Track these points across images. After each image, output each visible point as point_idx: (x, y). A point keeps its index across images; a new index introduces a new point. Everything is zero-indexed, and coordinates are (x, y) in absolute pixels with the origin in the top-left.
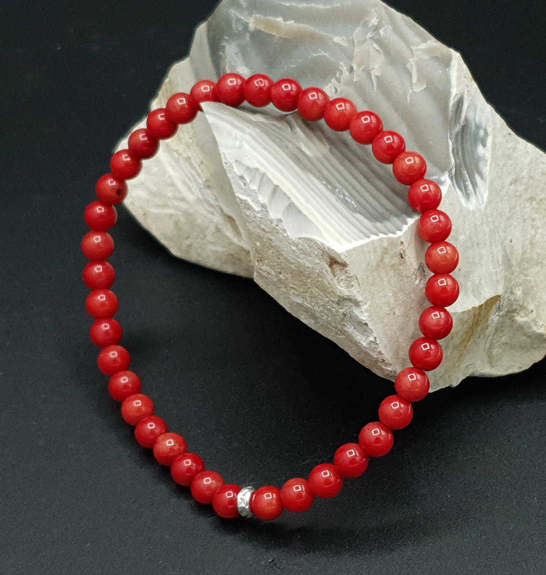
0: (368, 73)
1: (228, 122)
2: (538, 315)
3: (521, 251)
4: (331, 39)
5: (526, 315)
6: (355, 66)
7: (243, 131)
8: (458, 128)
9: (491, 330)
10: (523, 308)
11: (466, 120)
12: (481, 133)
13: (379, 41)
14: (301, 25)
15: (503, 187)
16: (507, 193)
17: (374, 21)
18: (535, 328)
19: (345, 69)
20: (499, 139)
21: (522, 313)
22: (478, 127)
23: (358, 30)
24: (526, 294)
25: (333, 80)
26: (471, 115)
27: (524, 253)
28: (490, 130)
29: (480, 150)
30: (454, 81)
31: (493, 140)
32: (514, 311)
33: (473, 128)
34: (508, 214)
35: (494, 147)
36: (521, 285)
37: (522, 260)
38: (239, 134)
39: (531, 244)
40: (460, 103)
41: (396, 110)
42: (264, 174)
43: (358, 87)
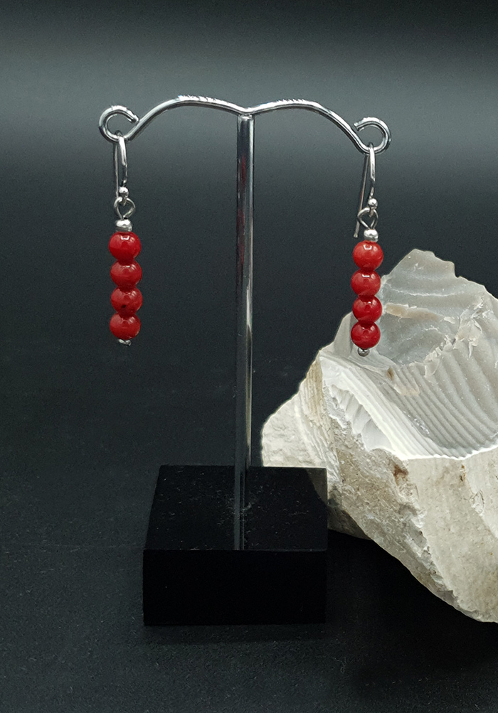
0: (467, 345)
4: (442, 318)
6: (457, 338)
14: (421, 309)
17: (479, 306)
19: (448, 340)
23: (466, 311)
25: (437, 349)
42: (361, 406)
43: (456, 354)
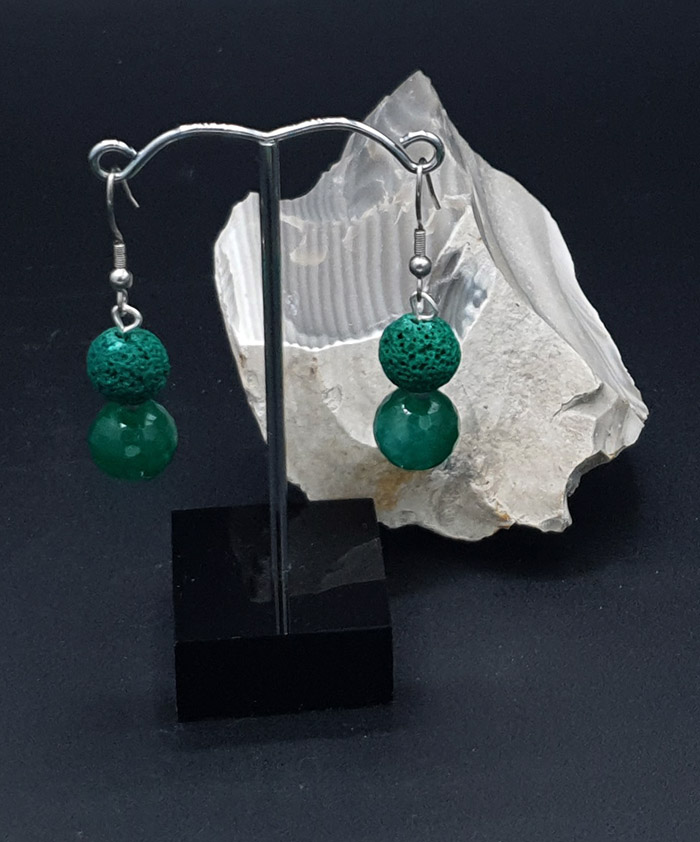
5: (481, 484)
8: (447, 279)
10: (480, 476)
11: (459, 274)
12: (478, 293)
15: (491, 353)
16: (496, 360)
18: (486, 500)
20: (499, 306)
21: (478, 481)
22: (475, 287)
24: (487, 464)
26: (468, 273)
27: (500, 424)
28: (489, 294)
29: (470, 308)
30: (453, 235)
31: (489, 304)
32: (471, 476)
33: (469, 285)
35: (488, 311)
36: (485, 453)
37: (495, 431)
40: (454, 257)
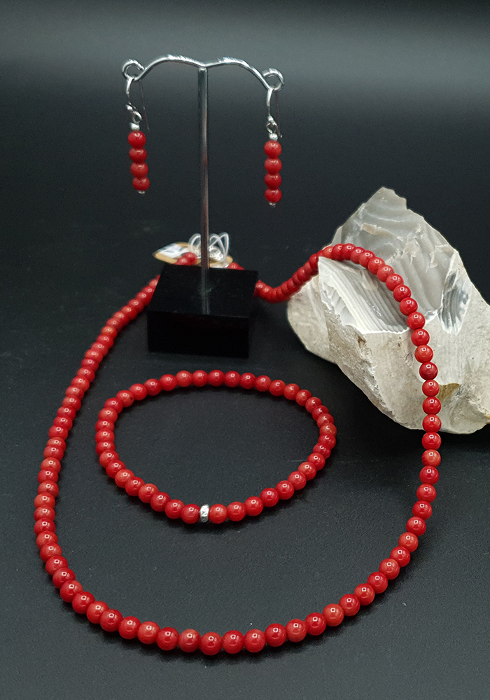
0: (409, 255)
1: (328, 266)
2: (483, 403)
3: (478, 366)
4: (396, 237)
5: (475, 401)
6: (404, 252)
7: (333, 270)
8: (450, 290)
9: (453, 404)
10: (474, 396)
11: (456, 286)
12: (464, 296)
13: (419, 241)
14: (384, 229)
15: (473, 328)
16: (475, 332)
17: (419, 230)
18: (479, 409)
19: (398, 252)
20: (474, 302)
21: (473, 399)
22: (463, 293)
23: (410, 234)
24: (477, 390)
25: (392, 257)
26: (459, 285)
27: (480, 367)
28: (470, 296)
29: (462, 304)
30: (451, 265)
31: (471, 302)
32: (469, 397)
33: (460, 292)
34: (473, 343)
35: (471, 305)
36: (475, 384)
37: (479, 371)
38: (331, 271)
39: (486, 363)
40: (453, 277)
41: (419, 276)
42: (340, 298)
43: (403, 262)
